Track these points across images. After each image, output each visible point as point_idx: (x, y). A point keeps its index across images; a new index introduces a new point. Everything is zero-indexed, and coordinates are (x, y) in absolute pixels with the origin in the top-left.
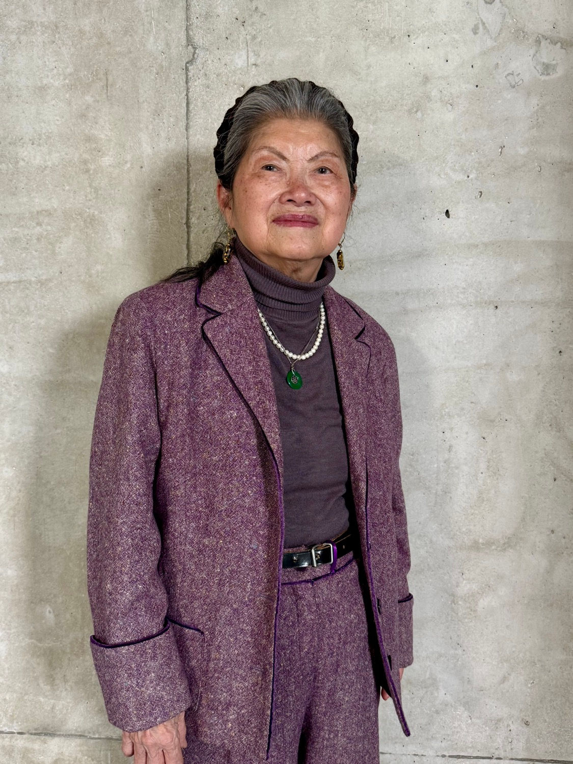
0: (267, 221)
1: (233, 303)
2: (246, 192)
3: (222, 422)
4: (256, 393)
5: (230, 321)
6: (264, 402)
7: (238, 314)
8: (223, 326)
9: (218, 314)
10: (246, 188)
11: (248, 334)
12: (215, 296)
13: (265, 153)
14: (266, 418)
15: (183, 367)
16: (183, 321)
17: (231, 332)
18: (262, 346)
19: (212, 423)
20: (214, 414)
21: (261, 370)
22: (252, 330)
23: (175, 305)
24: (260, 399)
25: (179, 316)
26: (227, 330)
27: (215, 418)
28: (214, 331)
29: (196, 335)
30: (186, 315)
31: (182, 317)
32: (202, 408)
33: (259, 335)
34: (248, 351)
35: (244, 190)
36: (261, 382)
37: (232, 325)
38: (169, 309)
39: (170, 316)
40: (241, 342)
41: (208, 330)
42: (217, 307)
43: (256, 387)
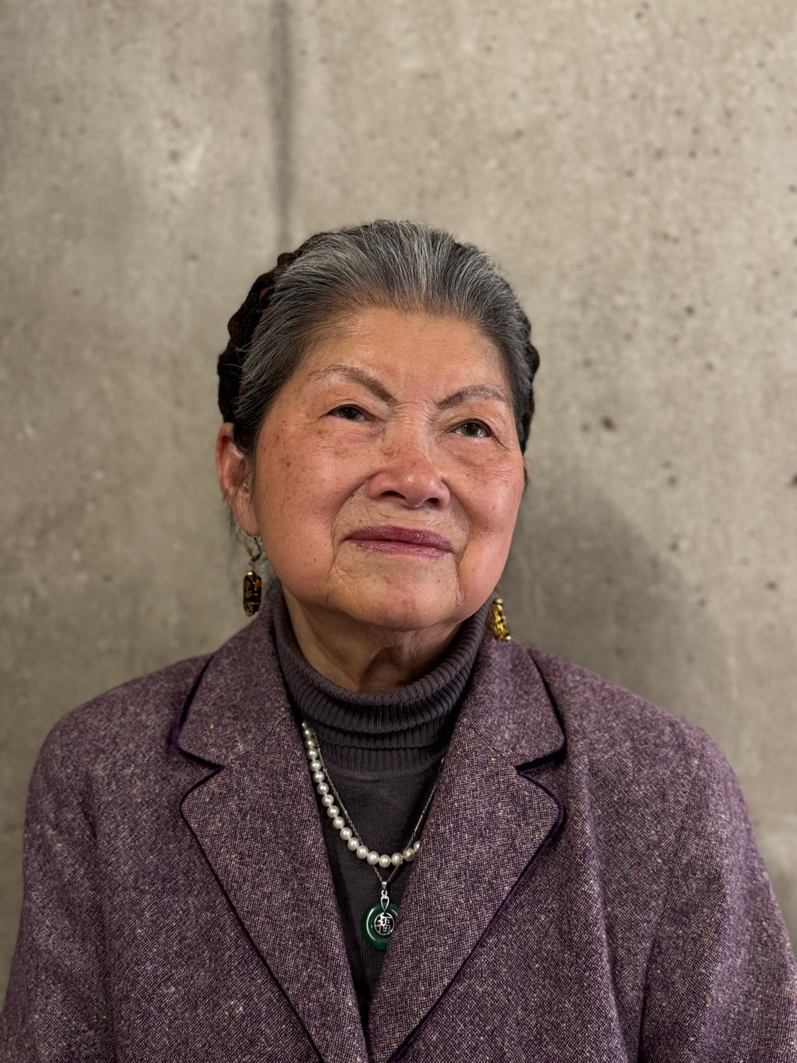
0: (333, 538)
1: (250, 736)
2: (288, 464)
3: (211, 1027)
4: (300, 962)
5: (238, 784)
6: (322, 987)
7: (257, 763)
8: (223, 798)
9: (216, 768)
10: (288, 457)
11: (280, 810)
14: (330, 1030)
16: (130, 781)
17: (240, 810)
18: (312, 839)
19: (191, 1029)
20: (195, 1007)
21: (311, 902)
22: (288, 801)
24: (310, 977)
26: (232, 805)
27: (198, 1015)
28: (204, 813)
30: (136, 766)
31: (128, 771)
32: (173, 989)
33: (306, 810)
34: (282, 853)
35: (282, 460)
36: (312, 932)
37: (244, 792)
40: (263, 831)
41: (191, 811)
42: (212, 754)
43: (301, 945)
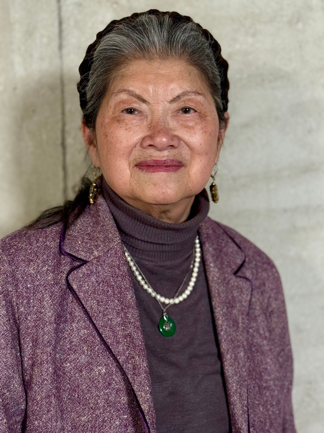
0: (130, 166)
1: (100, 249)
2: (107, 136)
3: (90, 379)
4: (125, 348)
5: (96, 270)
6: (134, 358)
7: (104, 261)
8: (89, 276)
9: (84, 262)
10: (106, 133)
11: (116, 282)
12: (80, 242)
13: (124, 96)
14: (136, 376)
15: (47, 322)
16: (46, 273)
17: (97, 282)
18: (130, 296)
19: (80, 381)
20: (81, 371)
21: (130, 323)
22: (119, 279)
23: (38, 256)
24: (129, 354)
25: (42, 267)
26: (93, 279)
27: (83, 375)
28: (80, 282)
29: (60, 287)
30: (49, 266)
31: (45, 269)
32: (69, 364)
33: (126, 283)
34: (116, 301)
35: (104, 134)
36: (130, 335)
37: (99, 273)
38: (32, 261)
39: (32, 268)
40: (108, 291)
41: (73, 280)
42: (82, 255)
43: (125, 341)
